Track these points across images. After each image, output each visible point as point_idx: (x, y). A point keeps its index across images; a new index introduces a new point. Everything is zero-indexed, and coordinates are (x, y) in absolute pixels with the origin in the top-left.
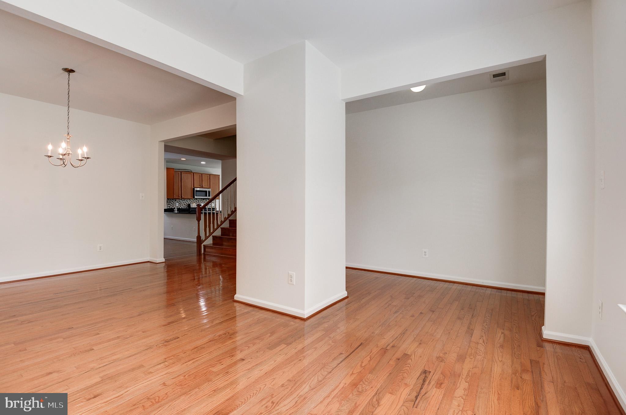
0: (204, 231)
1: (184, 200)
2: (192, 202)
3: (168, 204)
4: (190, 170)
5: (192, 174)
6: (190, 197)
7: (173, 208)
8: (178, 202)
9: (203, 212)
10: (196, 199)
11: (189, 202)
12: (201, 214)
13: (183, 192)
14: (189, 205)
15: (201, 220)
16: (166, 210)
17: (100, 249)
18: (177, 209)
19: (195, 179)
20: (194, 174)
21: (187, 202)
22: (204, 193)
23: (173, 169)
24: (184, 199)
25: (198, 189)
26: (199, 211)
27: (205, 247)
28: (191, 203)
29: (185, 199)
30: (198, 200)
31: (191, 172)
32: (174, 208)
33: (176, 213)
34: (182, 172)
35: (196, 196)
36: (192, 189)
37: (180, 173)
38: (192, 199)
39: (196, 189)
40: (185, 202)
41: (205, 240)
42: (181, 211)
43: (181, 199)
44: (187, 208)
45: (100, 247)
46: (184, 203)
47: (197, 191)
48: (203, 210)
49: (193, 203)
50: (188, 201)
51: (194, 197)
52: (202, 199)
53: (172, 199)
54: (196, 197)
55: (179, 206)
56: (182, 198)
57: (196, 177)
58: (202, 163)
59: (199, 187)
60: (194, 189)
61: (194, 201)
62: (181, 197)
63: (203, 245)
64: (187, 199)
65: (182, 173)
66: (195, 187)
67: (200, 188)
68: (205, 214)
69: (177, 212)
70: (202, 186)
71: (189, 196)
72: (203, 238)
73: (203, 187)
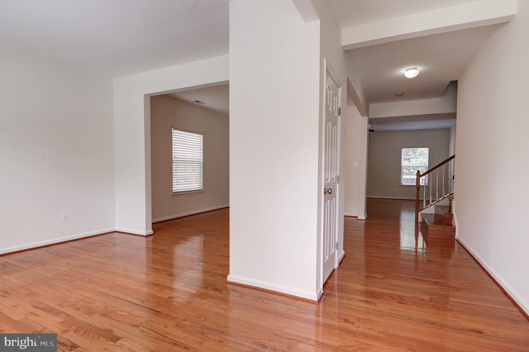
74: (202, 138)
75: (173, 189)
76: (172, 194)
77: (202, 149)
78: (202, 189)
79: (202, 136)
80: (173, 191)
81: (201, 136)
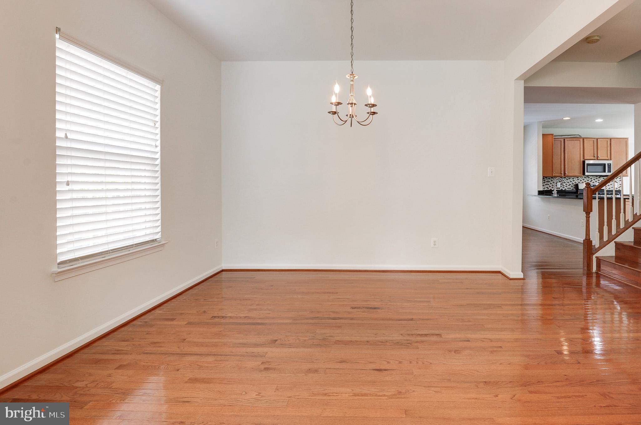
0: (599, 232)
1: (570, 179)
2: (581, 181)
3: (546, 184)
4: (578, 135)
5: (581, 140)
6: (577, 174)
7: (552, 189)
8: (560, 182)
9: (597, 196)
10: (588, 176)
11: (576, 181)
12: (594, 201)
13: (566, 166)
14: (577, 186)
15: (592, 211)
16: (540, 193)
17: (435, 245)
18: (556, 190)
19: (585, 147)
20: (585, 140)
21: (574, 181)
22: (601, 168)
23: (552, 135)
24: (569, 177)
25: (591, 162)
26: (589, 195)
27: (599, 260)
28: (579, 182)
29: (571, 176)
30: (592, 179)
31: (580, 137)
32: (553, 191)
33: (556, 197)
34: (564, 139)
35: (587, 172)
36: (581, 162)
37: (562, 140)
38: (581, 177)
39: (587, 162)
40: (571, 181)
41: (600, 248)
42: (562, 194)
43: (565, 178)
44: (573, 189)
45: (435, 242)
46: (568, 182)
47: (588, 165)
48: (597, 193)
49: (583, 183)
50: (576, 179)
51: (584, 174)
52: (597, 176)
53: (552, 178)
54: (586, 174)
55: (561, 186)
56: (565, 176)
57: (589, 145)
58: (596, 121)
59: (593, 158)
60: (584, 162)
61: (583, 180)
62: (565, 174)
63: (596, 257)
64: (573, 176)
65: (566, 140)
66: (585, 158)
67: (595, 160)
68: (601, 199)
69: (556, 195)
70: (597, 157)
71: (577, 171)
72: (596, 242)
73: (599, 159)
74: (158, 94)
75: (59, 251)
76: (56, 269)
77: (158, 125)
78: (158, 236)
79: (158, 87)
80: (60, 259)
81: (155, 86)
